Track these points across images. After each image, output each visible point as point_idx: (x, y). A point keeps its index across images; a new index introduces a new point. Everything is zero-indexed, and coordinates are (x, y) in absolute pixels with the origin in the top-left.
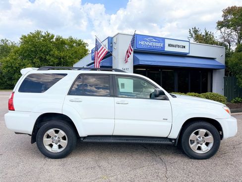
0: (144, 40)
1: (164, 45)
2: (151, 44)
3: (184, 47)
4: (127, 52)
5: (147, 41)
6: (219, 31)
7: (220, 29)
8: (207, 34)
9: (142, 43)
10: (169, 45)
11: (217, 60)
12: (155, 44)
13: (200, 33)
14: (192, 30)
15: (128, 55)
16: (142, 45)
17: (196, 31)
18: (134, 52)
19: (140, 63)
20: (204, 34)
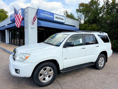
0: (43, 13)
1: (53, 17)
2: (47, 15)
3: (63, 19)
4: (34, 18)
5: (45, 14)
6: (77, 14)
7: (77, 12)
8: (71, 14)
9: (42, 14)
10: (56, 17)
11: (76, 27)
12: (49, 16)
13: (68, 14)
14: (65, 12)
15: (34, 20)
16: (42, 15)
17: (67, 12)
18: (38, 19)
19: (41, 26)
20: (70, 14)
